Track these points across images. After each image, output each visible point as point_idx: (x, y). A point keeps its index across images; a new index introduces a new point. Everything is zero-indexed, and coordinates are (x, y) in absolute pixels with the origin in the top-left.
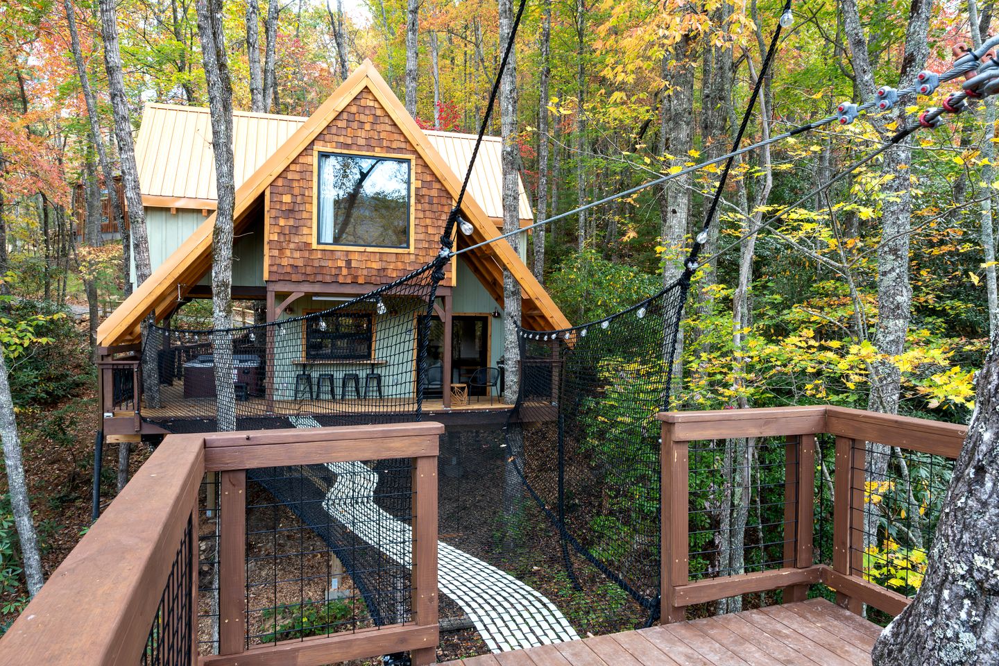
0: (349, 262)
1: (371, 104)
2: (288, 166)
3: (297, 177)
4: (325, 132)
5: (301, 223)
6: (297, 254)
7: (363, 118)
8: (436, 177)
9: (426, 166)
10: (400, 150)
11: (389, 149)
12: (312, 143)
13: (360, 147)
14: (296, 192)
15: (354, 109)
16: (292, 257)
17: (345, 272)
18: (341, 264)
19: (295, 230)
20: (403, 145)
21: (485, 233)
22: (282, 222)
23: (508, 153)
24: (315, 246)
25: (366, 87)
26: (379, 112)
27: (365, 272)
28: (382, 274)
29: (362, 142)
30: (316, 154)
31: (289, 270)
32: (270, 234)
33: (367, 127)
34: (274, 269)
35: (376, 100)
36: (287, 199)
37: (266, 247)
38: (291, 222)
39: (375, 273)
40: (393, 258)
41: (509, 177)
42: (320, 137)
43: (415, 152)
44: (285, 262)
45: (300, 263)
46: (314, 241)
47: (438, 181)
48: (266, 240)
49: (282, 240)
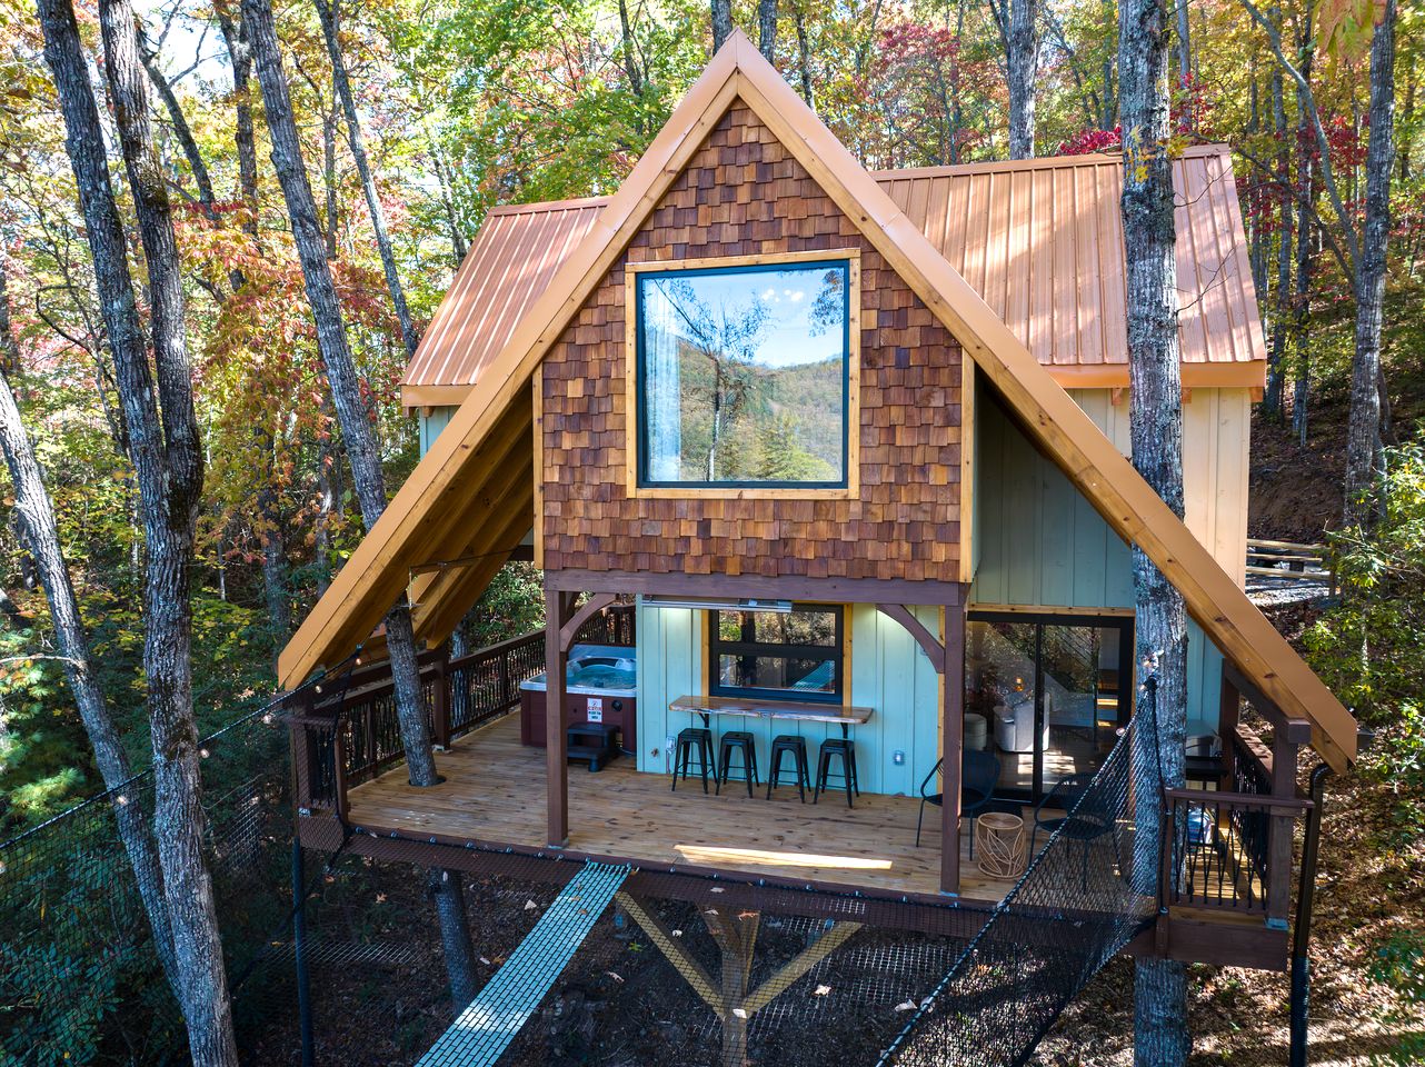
0: (704, 526)
1: (751, 136)
2: (576, 317)
3: (593, 338)
4: (650, 226)
5: (605, 438)
6: (598, 511)
7: (733, 176)
8: (916, 297)
9: (888, 271)
10: (823, 240)
11: (796, 242)
12: (623, 257)
13: (726, 250)
14: (594, 371)
15: (711, 158)
16: (587, 518)
17: (696, 548)
18: (687, 528)
19: (594, 455)
20: (829, 227)
21: (1054, 435)
22: (567, 442)
23: (1137, 198)
24: (631, 491)
25: (738, 98)
26: (770, 154)
27: (741, 549)
28: (781, 551)
29: (730, 234)
30: (630, 279)
31: (581, 546)
32: (545, 470)
33: (743, 195)
34: (554, 544)
35: (762, 125)
36: (575, 389)
37: (538, 498)
38: (584, 441)
39: (763, 550)
40: (808, 515)
41: (1140, 265)
42: (639, 238)
43: (858, 239)
44: (574, 529)
45: (603, 531)
46: (630, 479)
47: (921, 305)
48: (537, 482)
49: (568, 480)
